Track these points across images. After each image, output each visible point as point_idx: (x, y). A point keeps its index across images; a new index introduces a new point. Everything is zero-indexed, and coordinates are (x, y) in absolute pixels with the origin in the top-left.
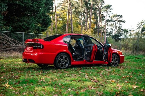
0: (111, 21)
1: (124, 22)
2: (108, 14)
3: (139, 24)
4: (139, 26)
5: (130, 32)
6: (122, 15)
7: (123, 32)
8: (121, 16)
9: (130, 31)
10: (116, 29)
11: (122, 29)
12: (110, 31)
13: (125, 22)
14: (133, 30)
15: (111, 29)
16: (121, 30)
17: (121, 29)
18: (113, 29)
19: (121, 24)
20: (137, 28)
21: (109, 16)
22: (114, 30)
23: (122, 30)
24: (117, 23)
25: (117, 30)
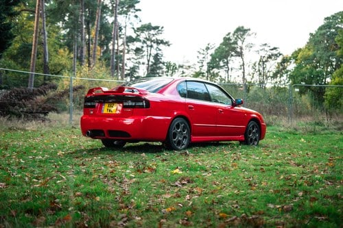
0: (137, 40)
1: (167, 43)
2: (131, 23)
3: (202, 52)
4: (203, 56)
5: (181, 70)
6: (162, 28)
7: (165, 70)
8: (160, 29)
9: (182, 67)
10: (149, 61)
11: (162, 61)
12: (132, 66)
13: (169, 45)
14: (187, 65)
15: (135, 61)
16: (161, 65)
17: (161, 63)
18: (141, 61)
19: (160, 50)
20: (198, 60)
21: (133, 28)
22: (143, 64)
23: (163, 63)
24: (151, 46)
25: (150, 63)
